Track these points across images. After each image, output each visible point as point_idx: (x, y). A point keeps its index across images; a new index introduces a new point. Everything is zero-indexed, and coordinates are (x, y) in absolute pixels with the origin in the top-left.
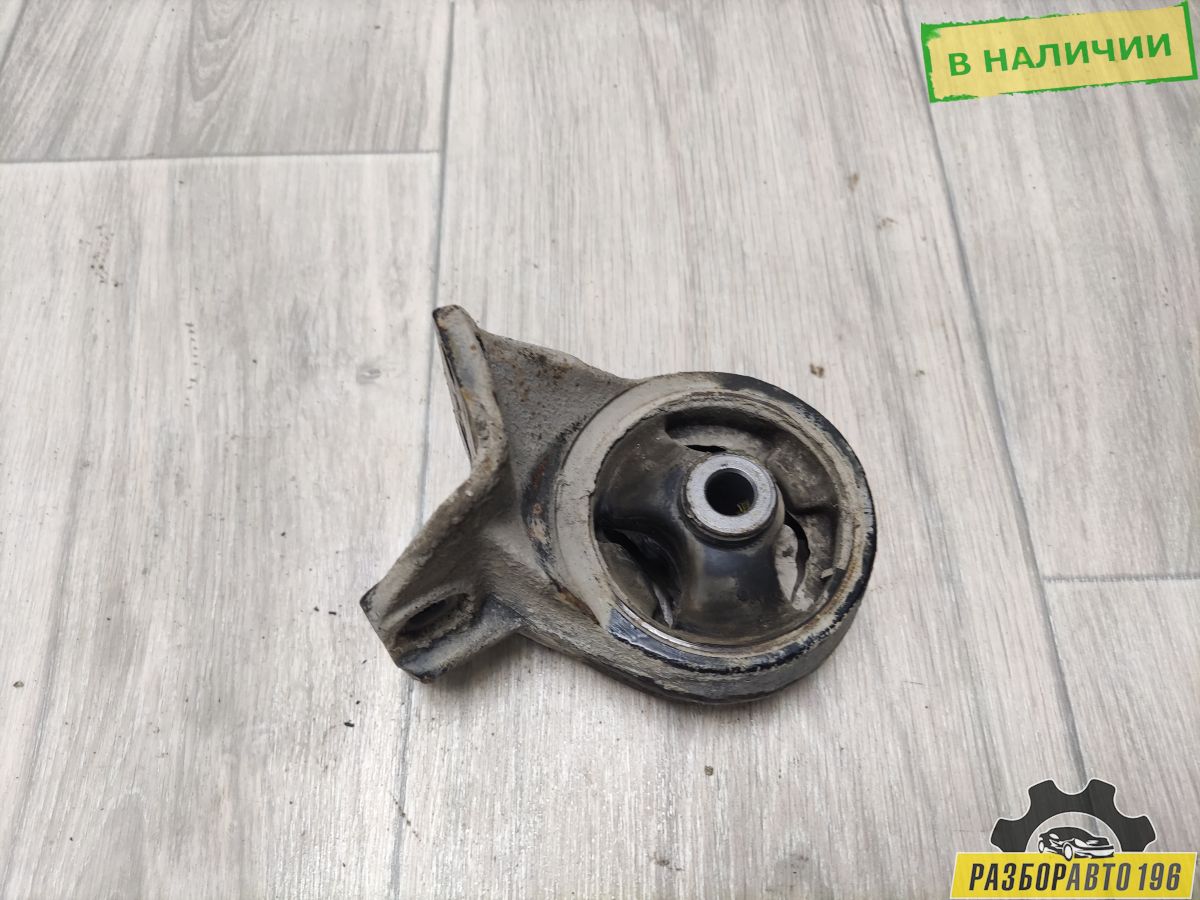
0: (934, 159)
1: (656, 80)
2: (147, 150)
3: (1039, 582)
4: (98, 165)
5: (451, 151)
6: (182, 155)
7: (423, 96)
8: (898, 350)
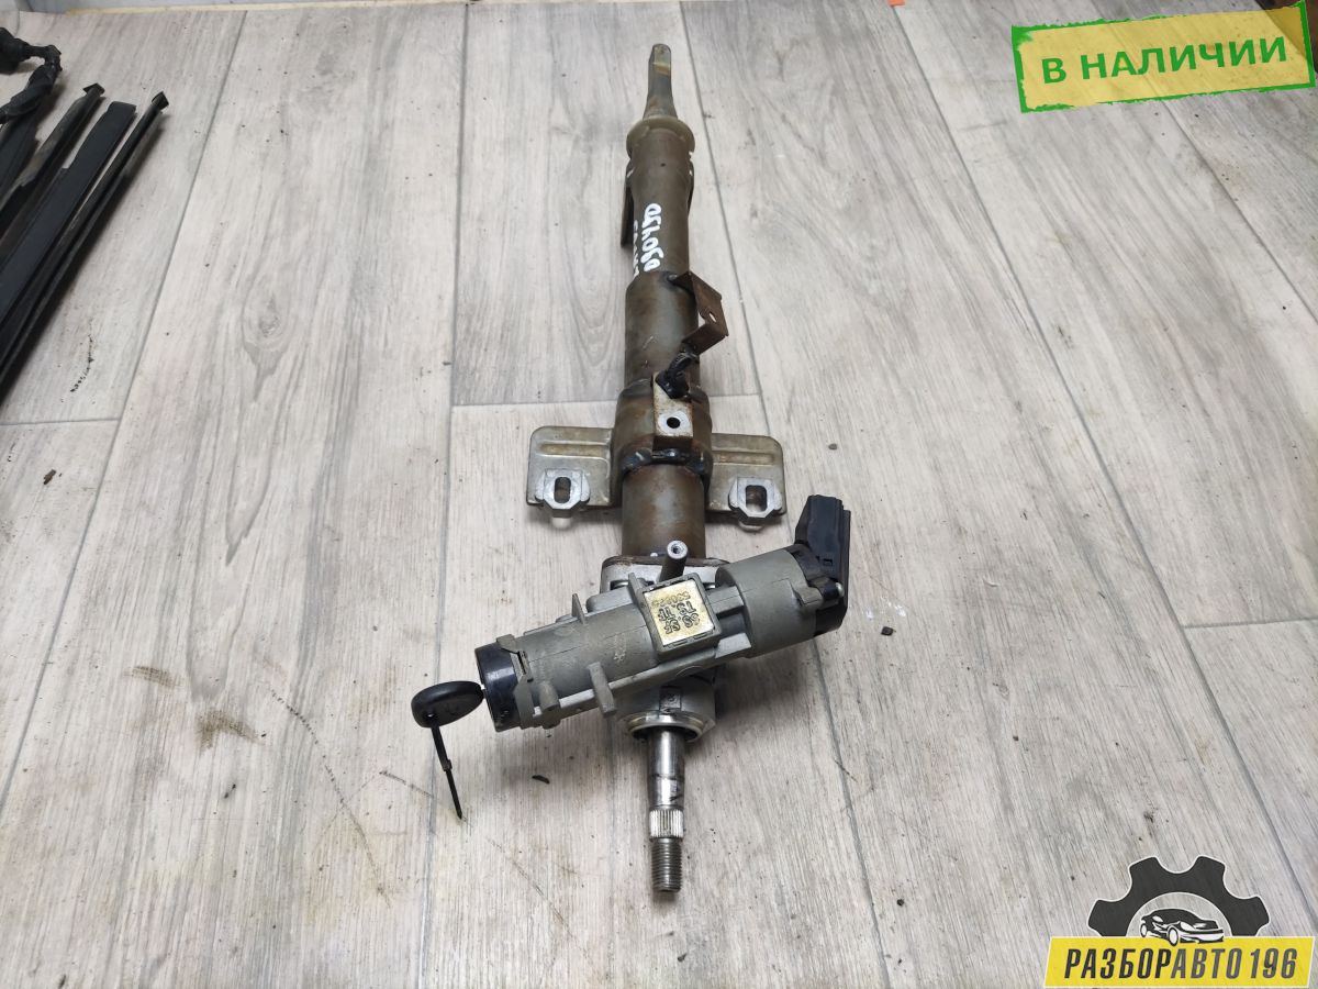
0: (1065, 391)
1: (884, 349)
2: (572, 398)
3: (1180, 628)
4: (542, 406)
5: (765, 394)
6: (594, 400)
7: (739, 361)
8: (1069, 503)
